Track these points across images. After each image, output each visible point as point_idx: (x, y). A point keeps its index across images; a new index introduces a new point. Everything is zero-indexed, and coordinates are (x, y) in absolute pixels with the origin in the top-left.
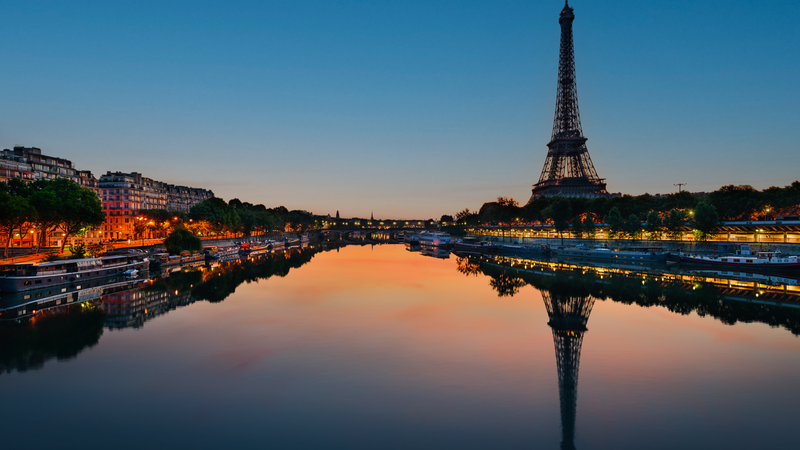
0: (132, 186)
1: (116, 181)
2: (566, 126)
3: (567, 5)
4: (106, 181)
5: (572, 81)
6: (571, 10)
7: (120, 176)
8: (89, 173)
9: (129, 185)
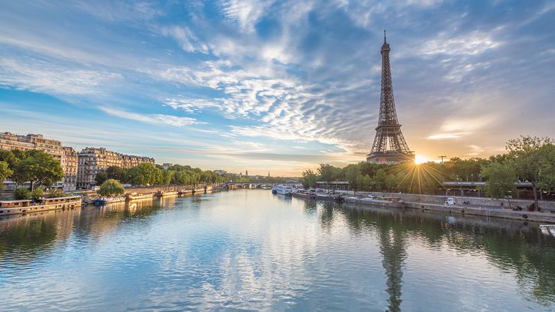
0: (99, 156)
1: (89, 153)
2: (387, 118)
3: (385, 42)
4: (84, 153)
5: (390, 89)
6: (388, 45)
7: (92, 151)
8: (71, 148)
9: (97, 155)
